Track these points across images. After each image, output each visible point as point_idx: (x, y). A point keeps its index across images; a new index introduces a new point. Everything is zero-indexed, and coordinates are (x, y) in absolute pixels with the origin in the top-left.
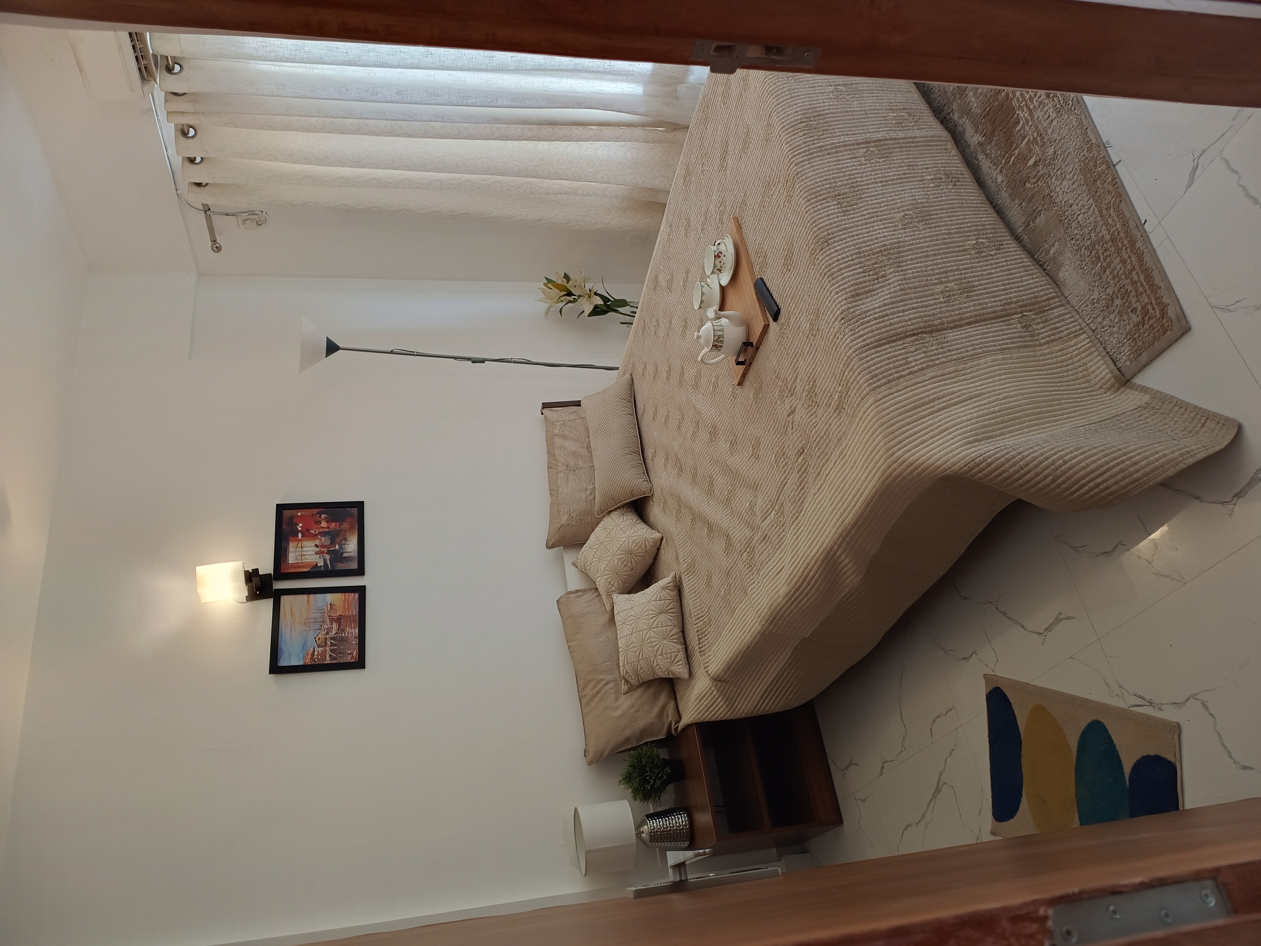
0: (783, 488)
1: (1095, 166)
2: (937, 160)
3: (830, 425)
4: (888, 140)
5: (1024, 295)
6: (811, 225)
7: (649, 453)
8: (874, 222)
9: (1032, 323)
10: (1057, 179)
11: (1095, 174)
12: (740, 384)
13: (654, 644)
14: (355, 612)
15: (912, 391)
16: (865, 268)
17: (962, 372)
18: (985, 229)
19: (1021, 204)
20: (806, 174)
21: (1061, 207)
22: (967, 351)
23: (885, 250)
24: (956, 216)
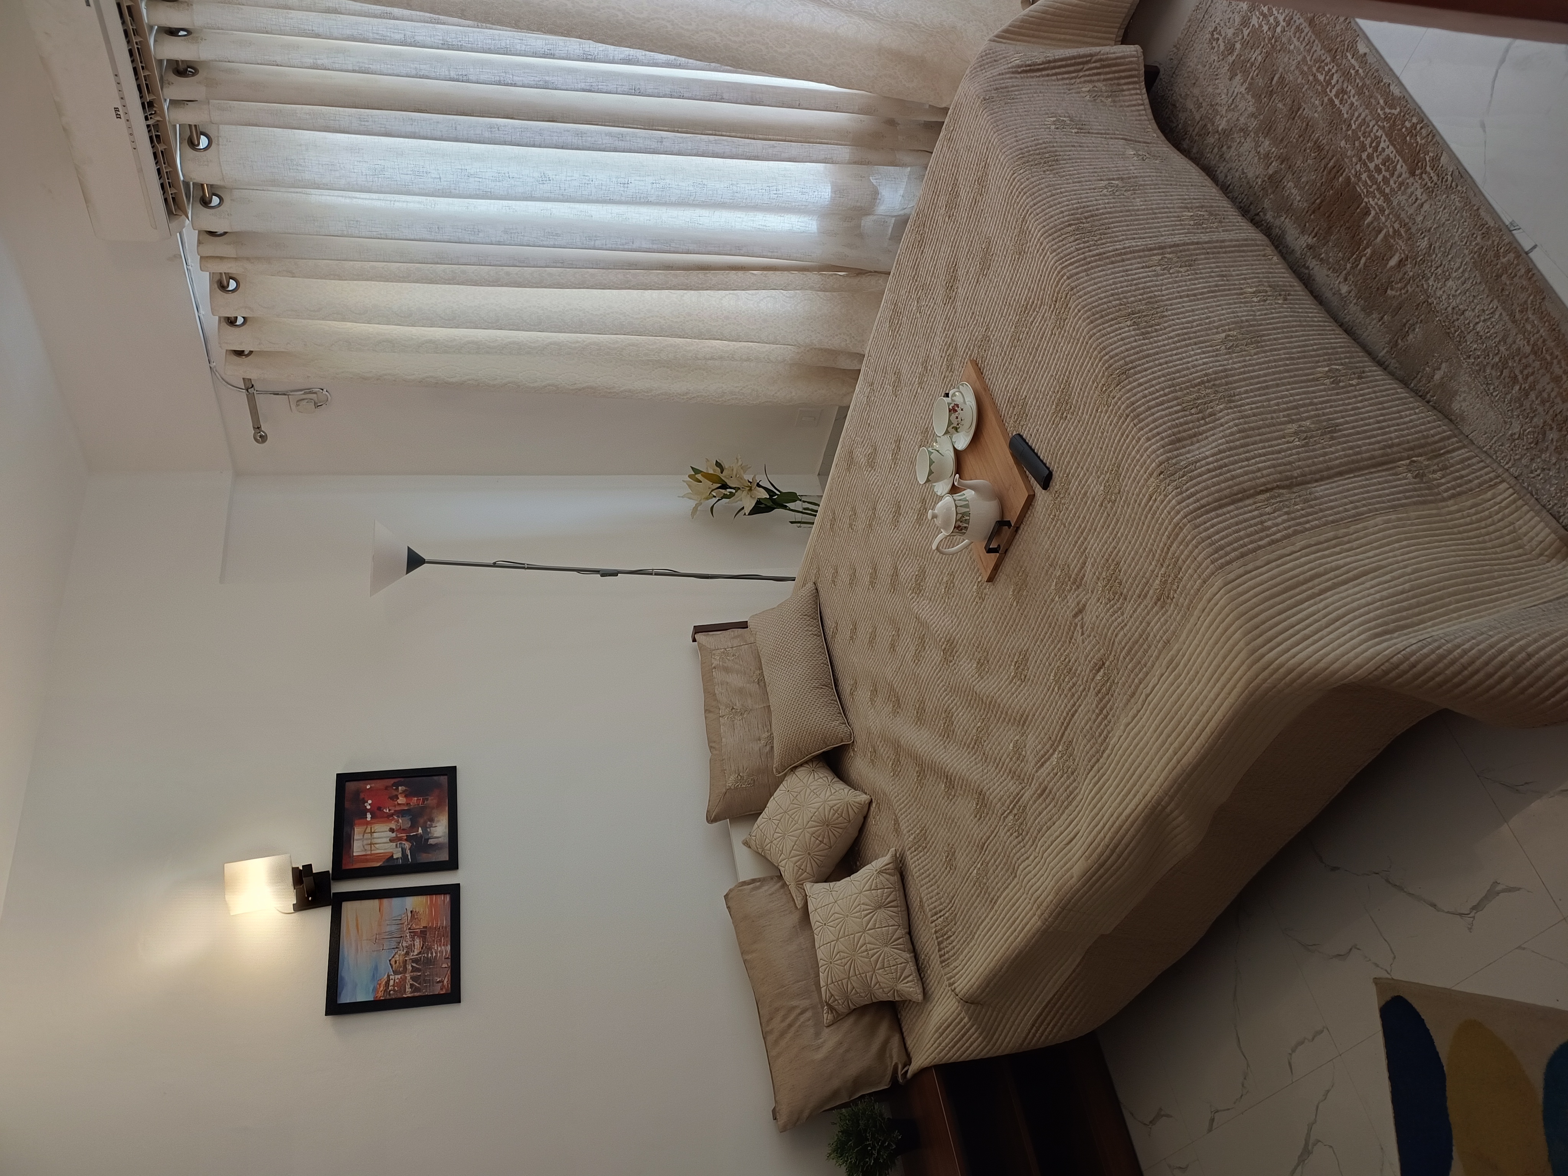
0: (1071, 720)
1: (1497, 256)
2: (1256, 269)
3: (1149, 624)
4: (1188, 244)
5: (1408, 435)
6: (1100, 353)
7: (846, 685)
8: (1187, 346)
9: (1426, 471)
10: (1437, 279)
11: (1498, 266)
12: (990, 579)
13: (871, 952)
14: (445, 921)
15: (1278, 566)
16: (1184, 405)
17: (1346, 539)
18: (1337, 353)
19: (1382, 318)
20: (1084, 288)
21: (1447, 317)
22: (1346, 510)
23: (1208, 381)
24: (1296, 337)
